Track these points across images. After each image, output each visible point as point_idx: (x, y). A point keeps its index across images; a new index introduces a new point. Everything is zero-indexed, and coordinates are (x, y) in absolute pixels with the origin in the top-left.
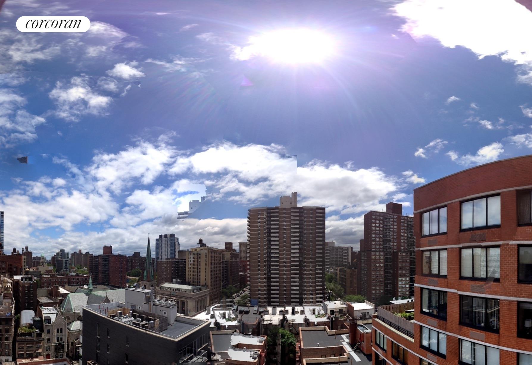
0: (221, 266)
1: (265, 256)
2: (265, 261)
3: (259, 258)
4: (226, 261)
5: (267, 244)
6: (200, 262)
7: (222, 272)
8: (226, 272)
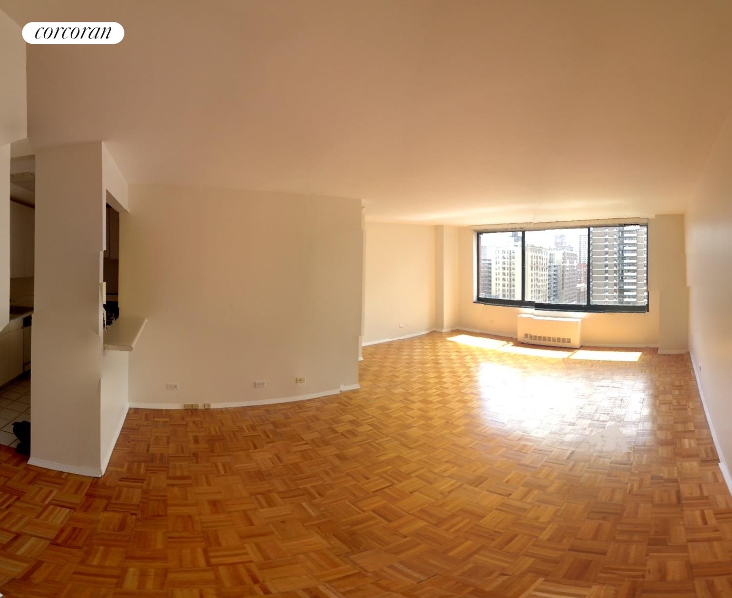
0: (547, 273)
1: (615, 256)
2: (615, 264)
3: (606, 259)
4: (555, 266)
5: (619, 238)
6: (514, 264)
7: (549, 284)
8: (554, 283)
